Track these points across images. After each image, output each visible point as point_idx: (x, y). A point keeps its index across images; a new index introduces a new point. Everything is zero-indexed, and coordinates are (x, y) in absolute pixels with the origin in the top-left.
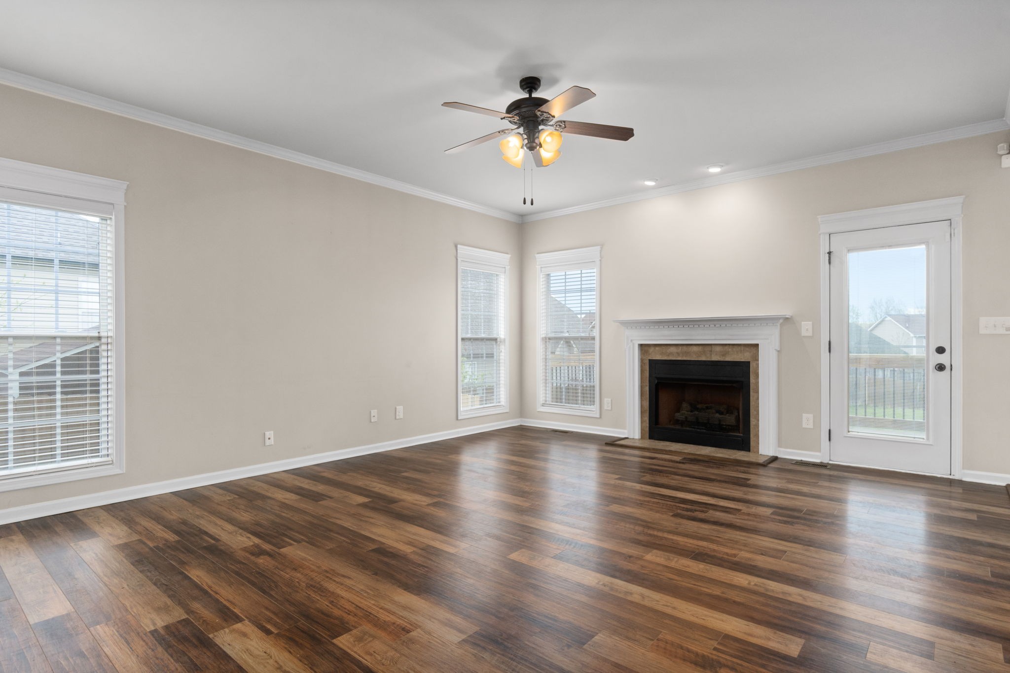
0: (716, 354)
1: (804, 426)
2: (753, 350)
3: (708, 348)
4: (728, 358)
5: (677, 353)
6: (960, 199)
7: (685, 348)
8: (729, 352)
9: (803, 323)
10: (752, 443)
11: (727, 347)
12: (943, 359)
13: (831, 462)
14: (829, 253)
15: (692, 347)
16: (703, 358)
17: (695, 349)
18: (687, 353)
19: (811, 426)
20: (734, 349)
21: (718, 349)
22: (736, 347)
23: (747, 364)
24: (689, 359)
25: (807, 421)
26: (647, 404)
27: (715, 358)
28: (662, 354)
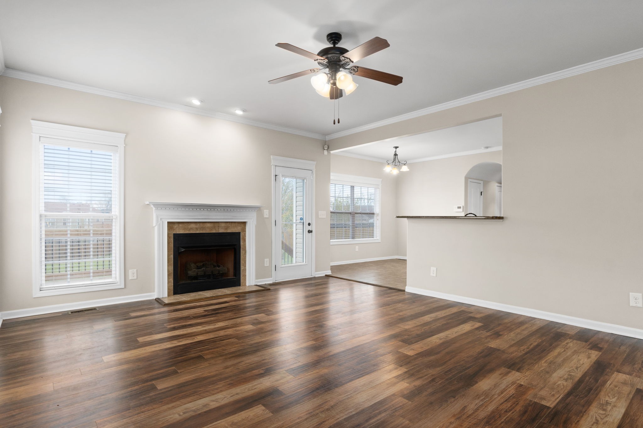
0: (222, 228)
1: (265, 265)
2: (242, 225)
3: (216, 225)
4: (229, 231)
5: (196, 228)
6: (315, 163)
7: (201, 224)
8: (229, 226)
9: (265, 210)
10: (242, 281)
11: (228, 224)
12: (310, 228)
13: (276, 281)
14: (276, 175)
15: (206, 224)
16: (214, 231)
17: (208, 225)
18: (203, 228)
19: (268, 265)
20: (232, 225)
21: (223, 225)
22: (233, 223)
23: (239, 234)
24: (204, 232)
25: (267, 262)
26: (172, 268)
27: (221, 231)
28: (184, 229)
